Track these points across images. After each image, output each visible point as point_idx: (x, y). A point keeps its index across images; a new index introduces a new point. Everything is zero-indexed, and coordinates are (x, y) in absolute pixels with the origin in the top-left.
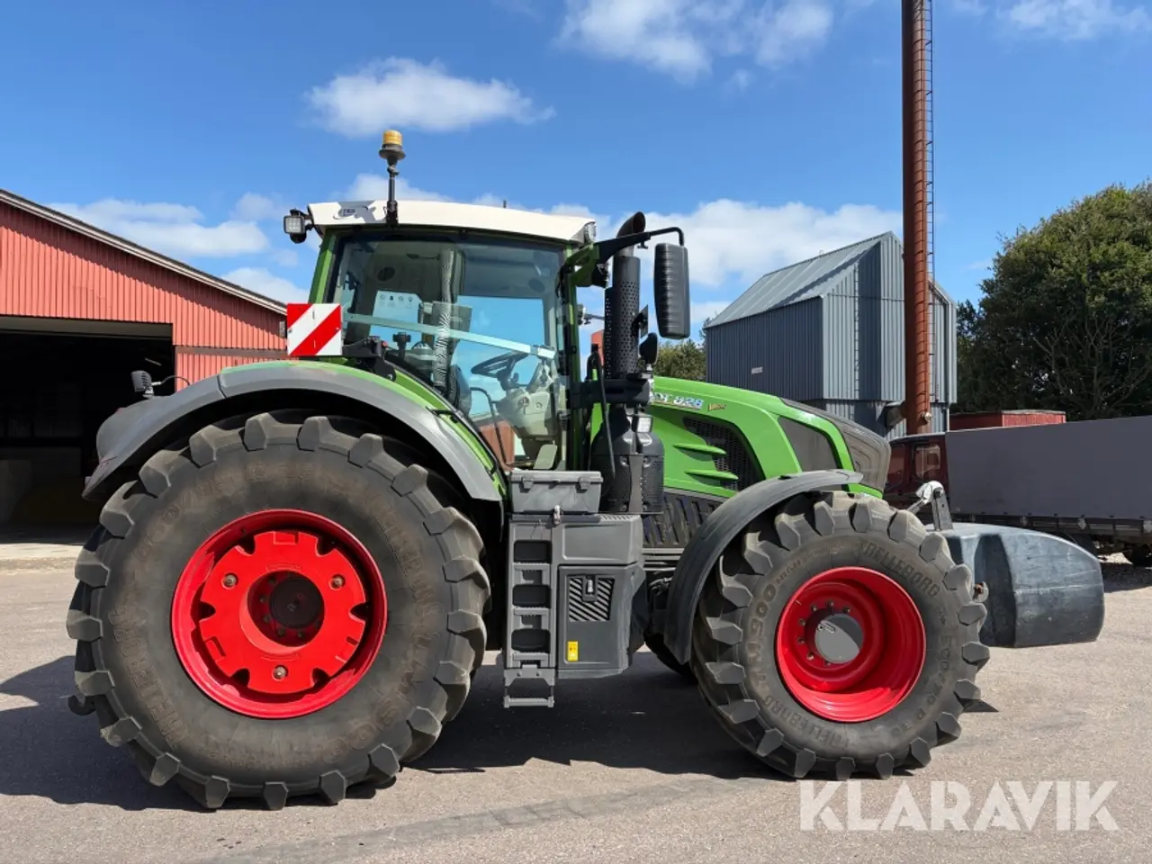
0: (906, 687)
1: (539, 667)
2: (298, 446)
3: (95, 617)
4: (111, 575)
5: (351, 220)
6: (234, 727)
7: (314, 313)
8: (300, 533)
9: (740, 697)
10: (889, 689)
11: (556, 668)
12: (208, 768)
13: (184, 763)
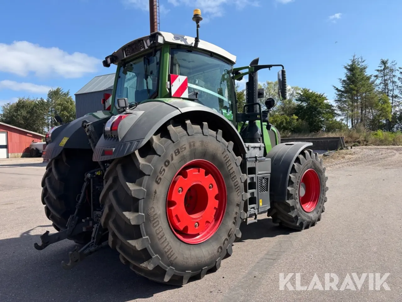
0: (317, 200)
1: (254, 209)
2: (203, 134)
3: (141, 213)
4: (147, 193)
5: (179, 42)
6: (190, 250)
7: (179, 79)
8: (200, 169)
9: (294, 209)
10: (312, 202)
11: (258, 209)
12: (184, 269)
13: (176, 269)
